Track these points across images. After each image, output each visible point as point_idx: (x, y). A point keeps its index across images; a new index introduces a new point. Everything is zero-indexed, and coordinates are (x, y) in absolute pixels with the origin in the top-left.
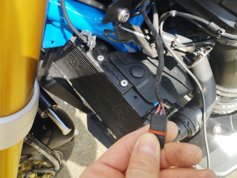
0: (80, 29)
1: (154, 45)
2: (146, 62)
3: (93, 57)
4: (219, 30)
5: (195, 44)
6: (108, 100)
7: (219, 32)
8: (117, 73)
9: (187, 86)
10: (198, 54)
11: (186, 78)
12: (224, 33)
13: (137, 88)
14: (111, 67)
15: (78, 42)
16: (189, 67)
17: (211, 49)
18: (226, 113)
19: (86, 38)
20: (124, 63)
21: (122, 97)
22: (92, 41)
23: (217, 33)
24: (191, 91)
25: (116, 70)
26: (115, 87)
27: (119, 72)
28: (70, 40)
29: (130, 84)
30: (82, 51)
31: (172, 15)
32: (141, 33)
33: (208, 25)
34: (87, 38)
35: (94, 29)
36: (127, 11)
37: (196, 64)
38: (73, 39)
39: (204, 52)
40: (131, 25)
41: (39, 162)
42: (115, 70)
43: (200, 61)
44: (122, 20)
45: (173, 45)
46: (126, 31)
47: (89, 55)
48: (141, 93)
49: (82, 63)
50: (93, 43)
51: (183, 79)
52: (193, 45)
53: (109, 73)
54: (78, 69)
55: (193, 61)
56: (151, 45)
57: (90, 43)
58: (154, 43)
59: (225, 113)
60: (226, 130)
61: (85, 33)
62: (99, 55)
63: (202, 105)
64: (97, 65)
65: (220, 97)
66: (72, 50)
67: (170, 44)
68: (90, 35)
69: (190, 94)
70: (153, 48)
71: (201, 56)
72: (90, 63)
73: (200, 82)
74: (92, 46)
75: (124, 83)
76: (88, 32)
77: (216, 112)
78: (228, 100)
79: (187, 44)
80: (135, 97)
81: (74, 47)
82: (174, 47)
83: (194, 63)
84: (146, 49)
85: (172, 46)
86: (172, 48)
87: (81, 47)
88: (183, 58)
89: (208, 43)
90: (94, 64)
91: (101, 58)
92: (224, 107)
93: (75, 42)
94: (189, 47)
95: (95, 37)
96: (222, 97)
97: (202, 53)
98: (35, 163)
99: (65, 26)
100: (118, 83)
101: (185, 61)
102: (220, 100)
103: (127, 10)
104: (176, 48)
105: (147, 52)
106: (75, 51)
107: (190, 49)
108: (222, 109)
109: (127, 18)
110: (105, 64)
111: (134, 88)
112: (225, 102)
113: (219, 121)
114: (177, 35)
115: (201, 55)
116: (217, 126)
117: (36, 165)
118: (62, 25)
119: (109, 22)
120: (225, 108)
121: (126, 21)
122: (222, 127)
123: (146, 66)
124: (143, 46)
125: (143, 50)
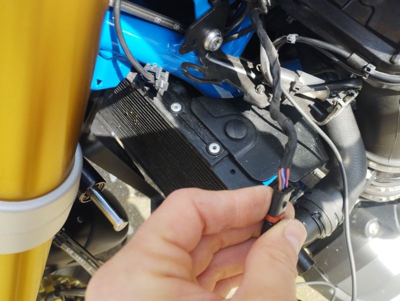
0: (144, 61)
1: (262, 87)
2: (249, 115)
3: (163, 105)
4: (365, 66)
5: (329, 87)
6: (188, 176)
7: (366, 69)
8: (203, 132)
9: (318, 155)
10: (333, 102)
11: (316, 141)
12: (373, 70)
13: (235, 156)
14: (192, 121)
15: (139, 81)
16: (320, 124)
17: (356, 95)
18: (388, 201)
19: (153, 76)
20: (213, 115)
21: (210, 170)
22: (163, 81)
23: (362, 71)
24: (325, 162)
25: (202, 126)
26: (200, 154)
27: (206, 130)
28: (126, 79)
29: (223, 150)
30: (145, 95)
31: (290, 42)
32: (241, 68)
33: (349, 57)
34: (155, 76)
35: (165, 62)
36: (218, 34)
37: (331, 118)
38: (131, 76)
39: (344, 101)
40: (224, 55)
41: (67, 279)
42: (199, 126)
43: (338, 114)
44: (211, 47)
45: (294, 89)
46: (217, 65)
47: (157, 102)
48: (241, 165)
49: (145, 115)
50: (164, 85)
51: (311, 143)
52: (326, 89)
53: (190, 131)
54: (137, 124)
55: (327, 114)
56: (258, 87)
57: (160, 84)
58: (263, 84)
59: (384, 200)
60: (388, 230)
61: (152, 69)
62: (173, 102)
63: (342, 186)
64: (169, 118)
65: (376, 173)
66: (130, 94)
67: (289, 87)
68: (159, 71)
69: (324, 167)
70: (261, 93)
71: (339, 106)
72: (159, 115)
73: (339, 148)
74: (162, 88)
75: (215, 149)
76: (155, 66)
77: (371, 198)
78: (389, 178)
79: (316, 87)
80: (233, 171)
81: (132, 89)
82: (295, 91)
83: (328, 117)
84: (249, 94)
85: (291, 90)
86: (291, 92)
87: (144, 90)
88: (310, 109)
89: (350, 85)
90: (165, 116)
91: (176, 107)
92: (383, 189)
93: (134, 81)
94: (320, 92)
95: (167, 75)
96: (378, 172)
97: (340, 101)
98: (60, 281)
99: (120, 57)
100: (204, 148)
101: (313, 113)
102: (375, 178)
103: (218, 32)
104: (298, 92)
105: (251, 98)
106: (134, 96)
107: (321, 94)
108: (379, 192)
109: (219, 45)
110: (183, 117)
111: (231, 157)
112: (385, 181)
113: (375, 214)
114: (299, 72)
115: (339, 104)
116: (371, 223)
117: (63, 284)
118: (114, 55)
119: (190, 51)
120: (386, 191)
121: (217, 49)
122: (379, 223)
123: (250, 121)
124: (244, 89)
125: (245, 96)
